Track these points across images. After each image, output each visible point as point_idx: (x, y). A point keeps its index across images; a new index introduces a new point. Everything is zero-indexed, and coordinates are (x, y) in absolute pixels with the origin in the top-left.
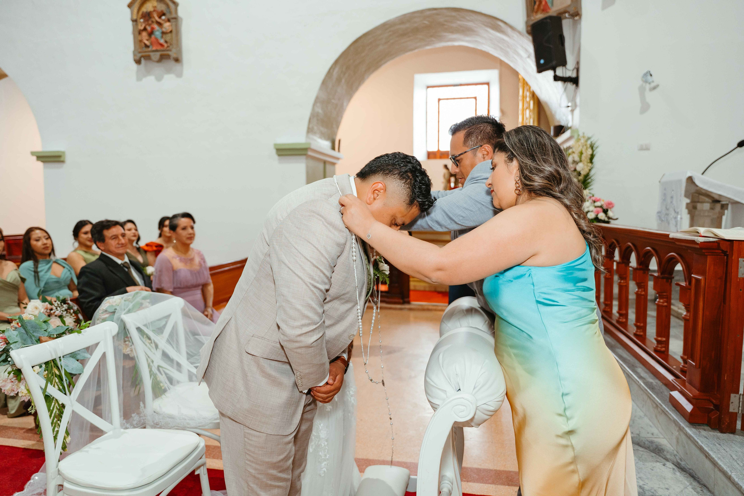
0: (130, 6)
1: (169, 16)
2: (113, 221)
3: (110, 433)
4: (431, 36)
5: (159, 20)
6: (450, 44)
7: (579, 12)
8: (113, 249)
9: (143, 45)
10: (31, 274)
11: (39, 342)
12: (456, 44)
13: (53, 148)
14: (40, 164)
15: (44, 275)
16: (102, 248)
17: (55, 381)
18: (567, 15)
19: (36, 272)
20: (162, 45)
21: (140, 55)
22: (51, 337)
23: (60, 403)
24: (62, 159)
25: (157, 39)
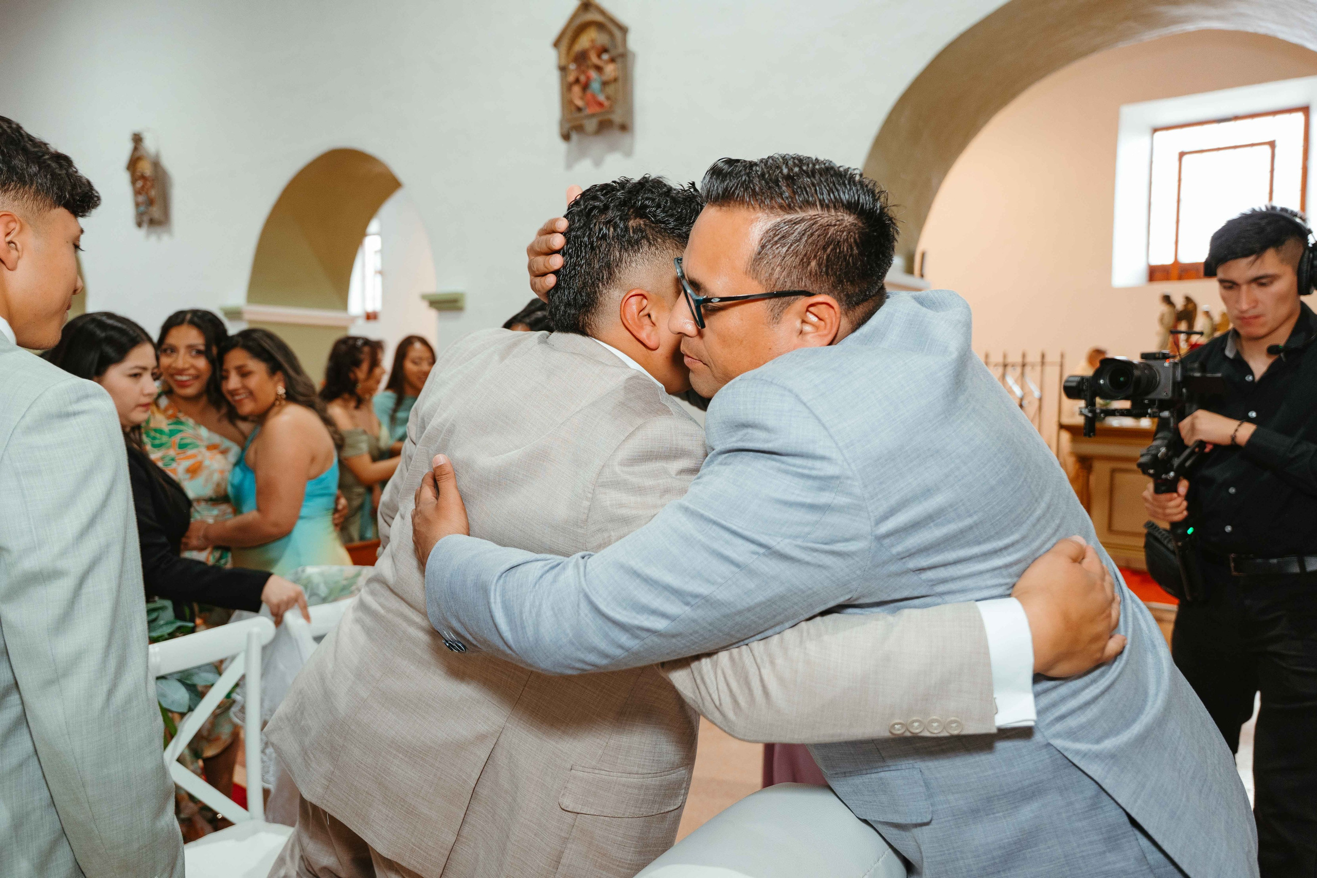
0: (556, 44)
1: (614, 53)
4: (1127, 19)
5: (597, 62)
9: (573, 108)
12: (1194, 27)
14: (433, 314)
20: (601, 104)
21: (567, 126)
24: (460, 305)
25: (594, 96)
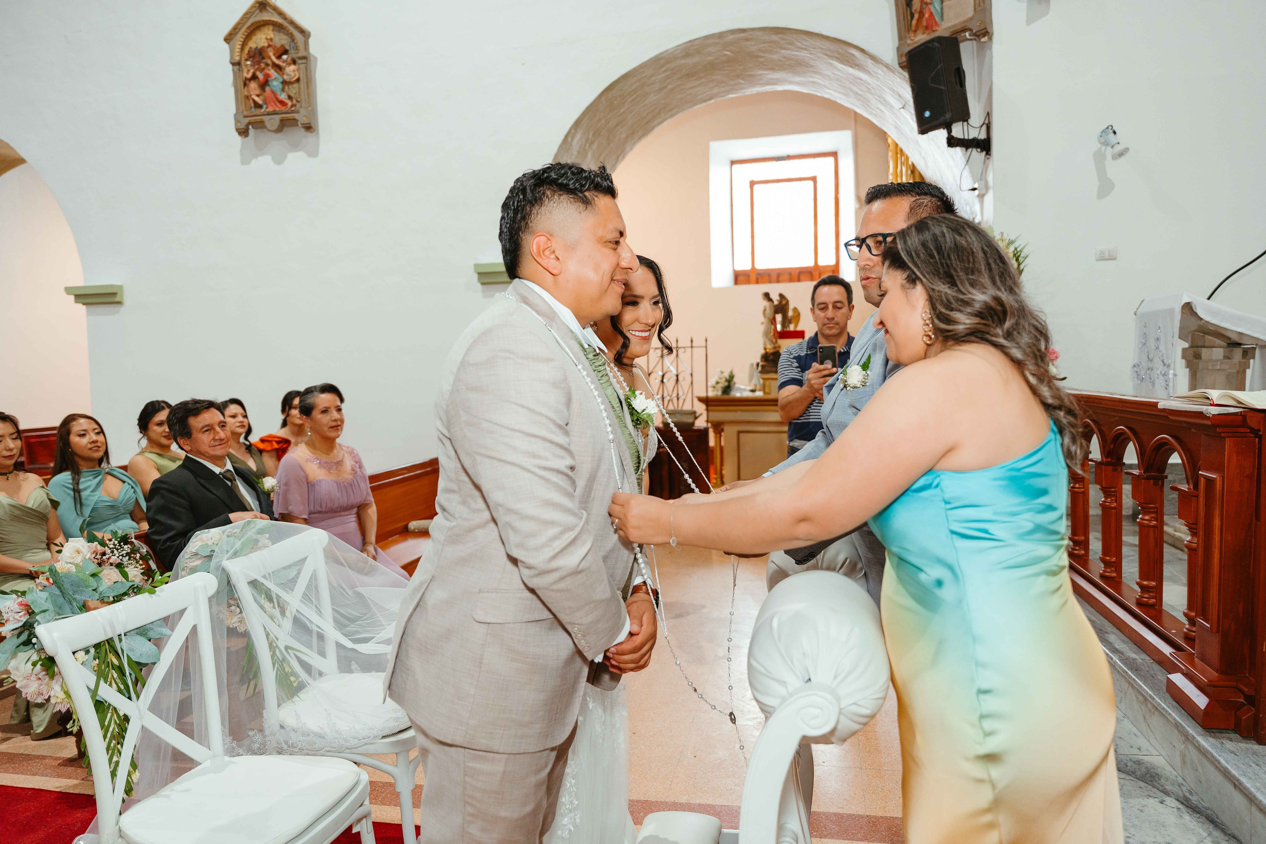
0: (228, 39)
1: (293, 54)
2: (204, 401)
3: (206, 765)
4: (738, 76)
5: (277, 62)
6: (769, 88)
7: (989, 30)
8: (205, 448)
10: (69, 494)
11: (84, 609)
12: (779, 88)
13: (102, 280)
14: (81, 308)
15: (89, 496)
16: (187, 448)
17: (113, 676)
18: (967, 34)
19: (77, 491)
20: (282, 103)
21: (247, 120)
22: (104, 602)
23: (121, 714)
24: (117, 299)
25: (273, 92)
